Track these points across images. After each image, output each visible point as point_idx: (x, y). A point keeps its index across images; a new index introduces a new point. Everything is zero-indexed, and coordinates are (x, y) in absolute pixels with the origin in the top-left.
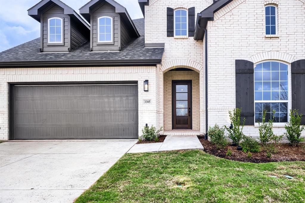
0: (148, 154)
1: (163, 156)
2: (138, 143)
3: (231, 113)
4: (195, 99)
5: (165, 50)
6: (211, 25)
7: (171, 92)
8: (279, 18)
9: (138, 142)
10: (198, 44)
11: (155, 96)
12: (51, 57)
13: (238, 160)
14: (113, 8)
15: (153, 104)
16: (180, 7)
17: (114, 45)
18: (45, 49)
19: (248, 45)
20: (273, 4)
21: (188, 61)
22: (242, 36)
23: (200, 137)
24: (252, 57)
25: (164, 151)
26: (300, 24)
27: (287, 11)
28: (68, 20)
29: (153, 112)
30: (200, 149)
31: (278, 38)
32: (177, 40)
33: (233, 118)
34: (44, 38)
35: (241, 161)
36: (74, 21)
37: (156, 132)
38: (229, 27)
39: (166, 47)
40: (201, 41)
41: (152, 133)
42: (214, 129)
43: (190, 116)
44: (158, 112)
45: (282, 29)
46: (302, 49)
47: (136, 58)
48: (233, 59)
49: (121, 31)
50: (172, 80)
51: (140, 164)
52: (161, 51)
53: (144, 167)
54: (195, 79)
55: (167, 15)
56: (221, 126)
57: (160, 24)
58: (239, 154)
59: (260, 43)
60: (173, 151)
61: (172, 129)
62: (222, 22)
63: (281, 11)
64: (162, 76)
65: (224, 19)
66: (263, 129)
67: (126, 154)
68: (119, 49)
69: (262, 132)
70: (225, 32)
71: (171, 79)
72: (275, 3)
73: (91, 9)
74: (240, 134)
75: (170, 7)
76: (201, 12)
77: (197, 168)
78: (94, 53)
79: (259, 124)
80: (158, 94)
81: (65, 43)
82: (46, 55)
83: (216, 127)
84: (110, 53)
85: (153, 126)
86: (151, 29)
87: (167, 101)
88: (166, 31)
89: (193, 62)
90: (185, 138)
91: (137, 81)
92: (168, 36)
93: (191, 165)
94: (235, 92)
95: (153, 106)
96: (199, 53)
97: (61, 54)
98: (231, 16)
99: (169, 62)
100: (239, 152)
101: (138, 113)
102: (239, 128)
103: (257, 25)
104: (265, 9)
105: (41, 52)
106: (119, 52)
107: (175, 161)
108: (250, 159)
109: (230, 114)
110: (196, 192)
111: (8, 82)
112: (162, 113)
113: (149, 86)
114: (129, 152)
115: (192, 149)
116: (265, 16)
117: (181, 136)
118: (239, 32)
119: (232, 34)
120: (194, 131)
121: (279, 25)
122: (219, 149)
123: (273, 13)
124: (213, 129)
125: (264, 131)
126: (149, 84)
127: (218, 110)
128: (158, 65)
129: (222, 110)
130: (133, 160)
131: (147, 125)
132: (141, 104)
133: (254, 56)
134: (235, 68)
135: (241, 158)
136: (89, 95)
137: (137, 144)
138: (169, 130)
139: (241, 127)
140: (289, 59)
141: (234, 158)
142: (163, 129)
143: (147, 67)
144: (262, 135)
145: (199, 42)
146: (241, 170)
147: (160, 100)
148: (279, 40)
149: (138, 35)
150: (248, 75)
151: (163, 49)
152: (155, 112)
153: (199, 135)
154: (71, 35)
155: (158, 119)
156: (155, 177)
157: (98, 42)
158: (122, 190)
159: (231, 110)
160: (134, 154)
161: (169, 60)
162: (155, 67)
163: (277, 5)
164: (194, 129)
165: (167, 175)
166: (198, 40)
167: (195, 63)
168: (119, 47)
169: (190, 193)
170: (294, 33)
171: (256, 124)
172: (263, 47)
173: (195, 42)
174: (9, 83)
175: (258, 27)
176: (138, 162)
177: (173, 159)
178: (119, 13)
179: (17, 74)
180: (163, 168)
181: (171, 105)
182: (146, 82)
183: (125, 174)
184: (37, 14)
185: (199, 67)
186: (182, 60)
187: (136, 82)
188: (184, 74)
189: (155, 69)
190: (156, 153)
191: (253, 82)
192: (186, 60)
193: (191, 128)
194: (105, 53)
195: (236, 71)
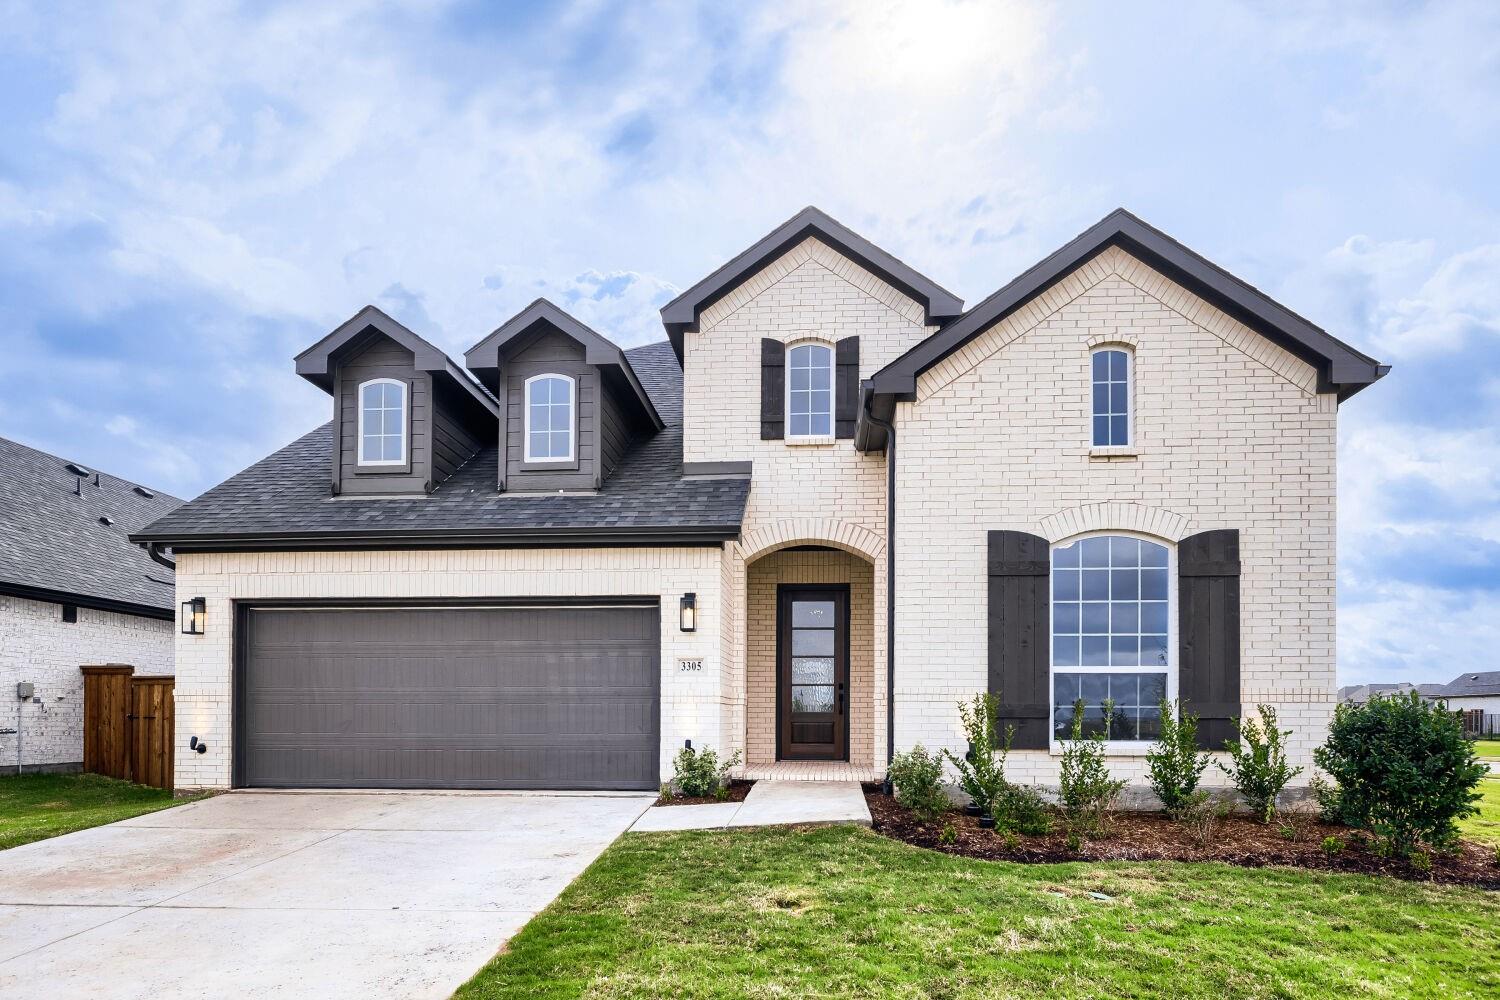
0: (696, 835)
1: (741, 839)
2: (660, 803)
3: (966, 707)
4: (860, 653)
5: (753, 485)
6: (908, 417)
7: (775, 628)
8: (1139, 390)
9: (658, 801)
10: (869, 464)
11: (718, 646)
12: (373, 514)
13: (975, 854)
14: (579, 349)
15: (710, 673)
16: (807, 335)
17: (578, 470)
18: (346, 486)
19: (1032, 482)
20: (1120, 344)
21: (835, 524)
22: (1013, 453)
23: (869, 789)
24: (1045, 522)
25: (746, 827)
26: (1211, 411)
27: (1166, 368)
28: (425, 390)
29: (710, 699)
30: (860, 822)
31: (1134, 459)
32: (795, 452)
33: (974, 724)
34: (345, 447)
35: (983, 856)
36: (445, 391)
37: (718, 766)
38: (969, 423)
39: (757, 476)
40: (881, 452)
41: (705, 773)
42: (911, 759)
43: (841, 713)
44: (727, 701)
45: (1147, 428)
46: (1216, 494)
47: (656, 520)
48: (979, 527)
49: (603, 423)
50: (779, 585)
51: (674, 859)
52: (739, 494)
53: (687, 866)
54: (860, 580)
55: (763, 366)
56: (932, 754)
57: (736, 395)
58: (981, 838)
59: (1072, 474)
60: (773, 826)
61: (778, 759)
62: (944, 404)
63: (1144, 368)
64: (741, 575)
65: (951, 394)
66: (1074, 763)
67: (625, 835)
68: (597, 484)
69: (1073, 773)
70: (954, 439)
71: (775, 581)
72: (1126, 340)
73: (505, 351)
74: (997, 776)
75: (772, 336)
76: (872, 377)
77: (841, 870)
78: (513, 499)
79: (1062, 744)
80: (728, 638)
81: (414, 465)
82: (355, 507)
83: (919, 754)
84: (566, 499)
85: (710, 749)
86: (704, 413)
87: (758, 658)
88: (759, 418)
89: (851, 527)
90: (819, 791)
91: (659, 597)
92: (765, 436)
93: (823, 864)
94: (985, 639)
95: (710, 681)
96: (872, 495)
97: (402, 502)
98: (973, 386)
99: (768, 529)
100: (982, 832)
101: (659, 704)
102: (990, 759)
103: (1064, 414)
104: (1090, 362)
105: (335, 495)
106: (594, 494)
107: (777, 853)
108: (1013, 853)
109: (963, 713)
110: (828, 919)
111: (233, 596)
112: (742, 702)
113: (698, 612)
114: (635, 828)
115: (836, 822)
116: (1091, 383)
117: (806, 784)
118: (1000, 438)
119: (978, 446)
120: (854, 769)
121: (1138, 413)
122: (920, 823)
123: (1120, 370)
124: (907, 759)
125: (1077, 770)
126: (698, 605)
127: (929, 698)
128: (729, 544)
129: (943, 698)
130: (652, 849)
131: (688, 743)
132: (671, 673)
133: (1052, 518)
134: (986, 556)
135: (985, 850)
136: (497, 643)
137: (655, 805)
138: (764, 765)
139: (997, 755)
140: (1172, 527)
141: (962, 848)
142: (741, 757)
143: (690, 549)
144: (1071, 783)
145: (874, 458)
146: (969, 876)
147: (734, 660)
148: (1138, 465)
149: (657, 424)
150: (1030, 582)
151: (747, 483)
152: (719, 700)
153: (868, 779)
154: (434, 439)
155: (727, 725)
156: (719, 888)
157: (526, 461)
158: (633, 912)
159: (965, 699)
160: (650, 835)
161: (769, 521)
162: (718, 550)
163: (1133, 349)
164: (857, 762)
165: (752, 884)
166: (869, 450)
167: (858, 529)
168: (597, 480)
169: (811, 921)
170: (1188, 442)
171: (1055, 746)
172: (1084, 489)
173: (858, 459)
174: (234, 601)
175: (1066, 421)
176: (667, 855)
177: (773, 849)
178: (597, 366)
179: (261, 570)
180: (741, 869)
181: (774, 674)
182: (689, 600)
183: (635, 881)
184: (325, 372)
185: (871, 546)
186: (812, 521)
187: (655, 600)
188: (821, 563)
189: (718, 558)
190: (720, 834)
191: (1047, 605)
192: (828, 523)
193: (846, 758)
194: (548, 499)
195: (989, 568)
